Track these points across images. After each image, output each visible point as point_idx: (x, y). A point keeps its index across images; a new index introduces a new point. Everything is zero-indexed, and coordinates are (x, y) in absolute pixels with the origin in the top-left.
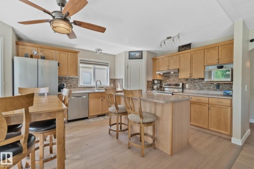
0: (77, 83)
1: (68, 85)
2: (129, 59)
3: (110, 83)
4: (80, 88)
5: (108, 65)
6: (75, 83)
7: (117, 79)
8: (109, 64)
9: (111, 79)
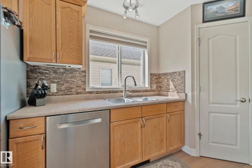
0: (84, 82)
1: (63, 88)
2: (204, 22)
3: (151, 83)
4: (90, 93)
5: (145, 47)
6: (80, 83)
7: (165, 74)
8: (148, 45)
9: (151, 75)
